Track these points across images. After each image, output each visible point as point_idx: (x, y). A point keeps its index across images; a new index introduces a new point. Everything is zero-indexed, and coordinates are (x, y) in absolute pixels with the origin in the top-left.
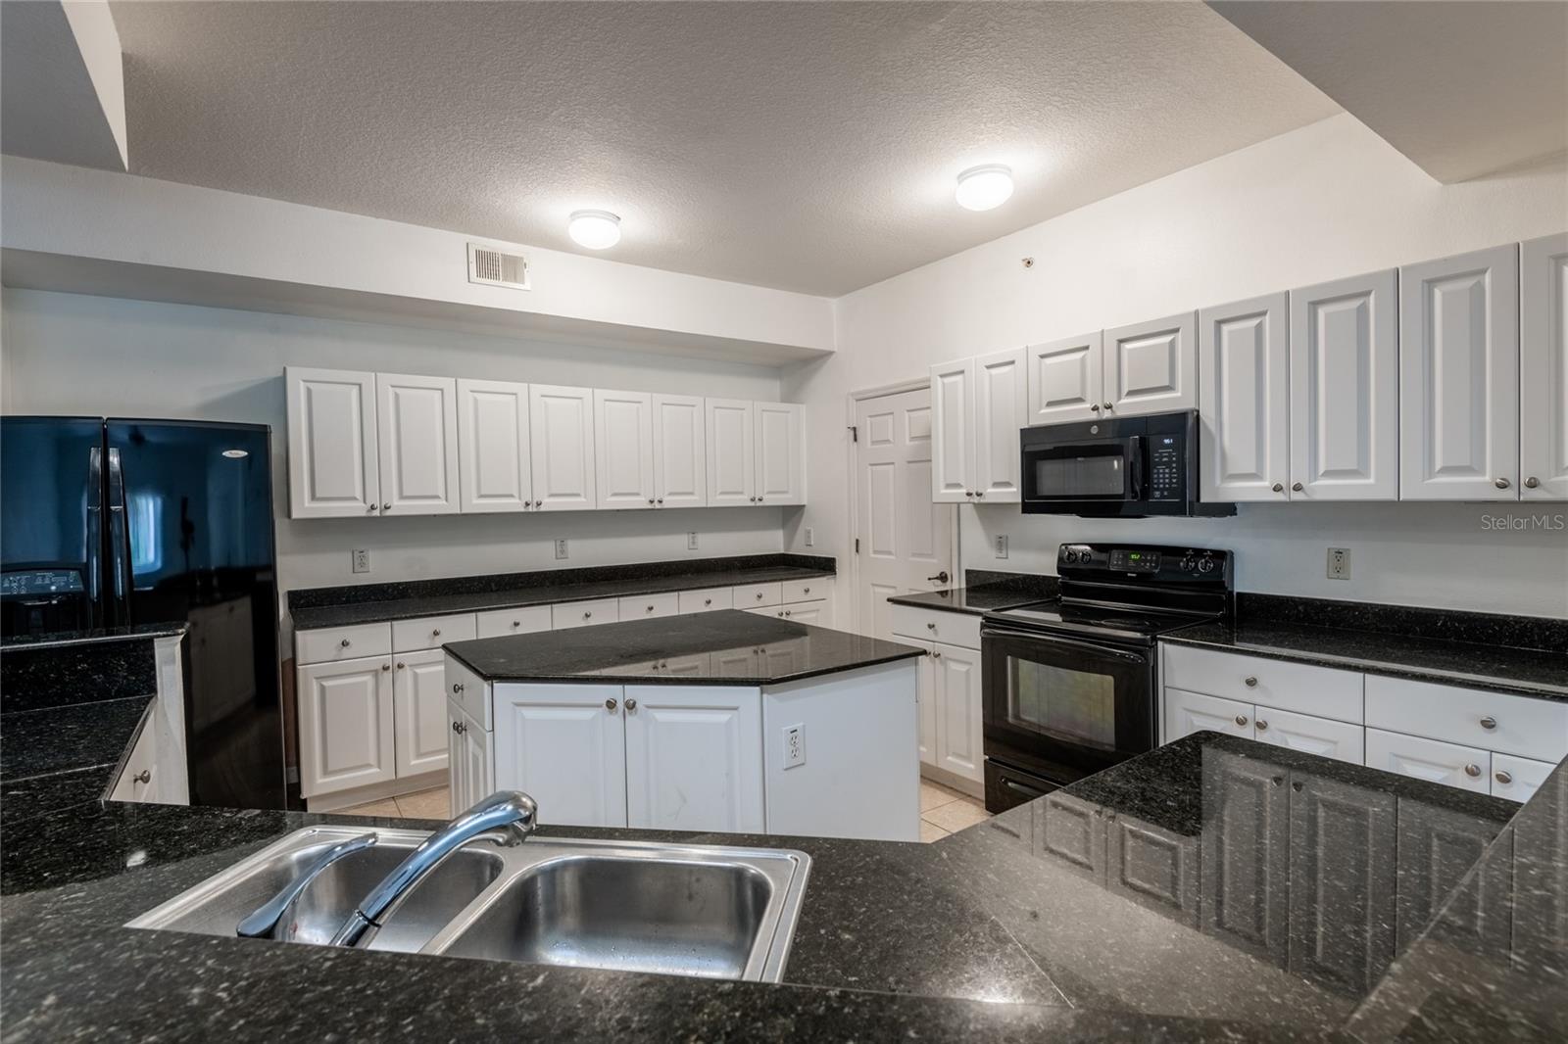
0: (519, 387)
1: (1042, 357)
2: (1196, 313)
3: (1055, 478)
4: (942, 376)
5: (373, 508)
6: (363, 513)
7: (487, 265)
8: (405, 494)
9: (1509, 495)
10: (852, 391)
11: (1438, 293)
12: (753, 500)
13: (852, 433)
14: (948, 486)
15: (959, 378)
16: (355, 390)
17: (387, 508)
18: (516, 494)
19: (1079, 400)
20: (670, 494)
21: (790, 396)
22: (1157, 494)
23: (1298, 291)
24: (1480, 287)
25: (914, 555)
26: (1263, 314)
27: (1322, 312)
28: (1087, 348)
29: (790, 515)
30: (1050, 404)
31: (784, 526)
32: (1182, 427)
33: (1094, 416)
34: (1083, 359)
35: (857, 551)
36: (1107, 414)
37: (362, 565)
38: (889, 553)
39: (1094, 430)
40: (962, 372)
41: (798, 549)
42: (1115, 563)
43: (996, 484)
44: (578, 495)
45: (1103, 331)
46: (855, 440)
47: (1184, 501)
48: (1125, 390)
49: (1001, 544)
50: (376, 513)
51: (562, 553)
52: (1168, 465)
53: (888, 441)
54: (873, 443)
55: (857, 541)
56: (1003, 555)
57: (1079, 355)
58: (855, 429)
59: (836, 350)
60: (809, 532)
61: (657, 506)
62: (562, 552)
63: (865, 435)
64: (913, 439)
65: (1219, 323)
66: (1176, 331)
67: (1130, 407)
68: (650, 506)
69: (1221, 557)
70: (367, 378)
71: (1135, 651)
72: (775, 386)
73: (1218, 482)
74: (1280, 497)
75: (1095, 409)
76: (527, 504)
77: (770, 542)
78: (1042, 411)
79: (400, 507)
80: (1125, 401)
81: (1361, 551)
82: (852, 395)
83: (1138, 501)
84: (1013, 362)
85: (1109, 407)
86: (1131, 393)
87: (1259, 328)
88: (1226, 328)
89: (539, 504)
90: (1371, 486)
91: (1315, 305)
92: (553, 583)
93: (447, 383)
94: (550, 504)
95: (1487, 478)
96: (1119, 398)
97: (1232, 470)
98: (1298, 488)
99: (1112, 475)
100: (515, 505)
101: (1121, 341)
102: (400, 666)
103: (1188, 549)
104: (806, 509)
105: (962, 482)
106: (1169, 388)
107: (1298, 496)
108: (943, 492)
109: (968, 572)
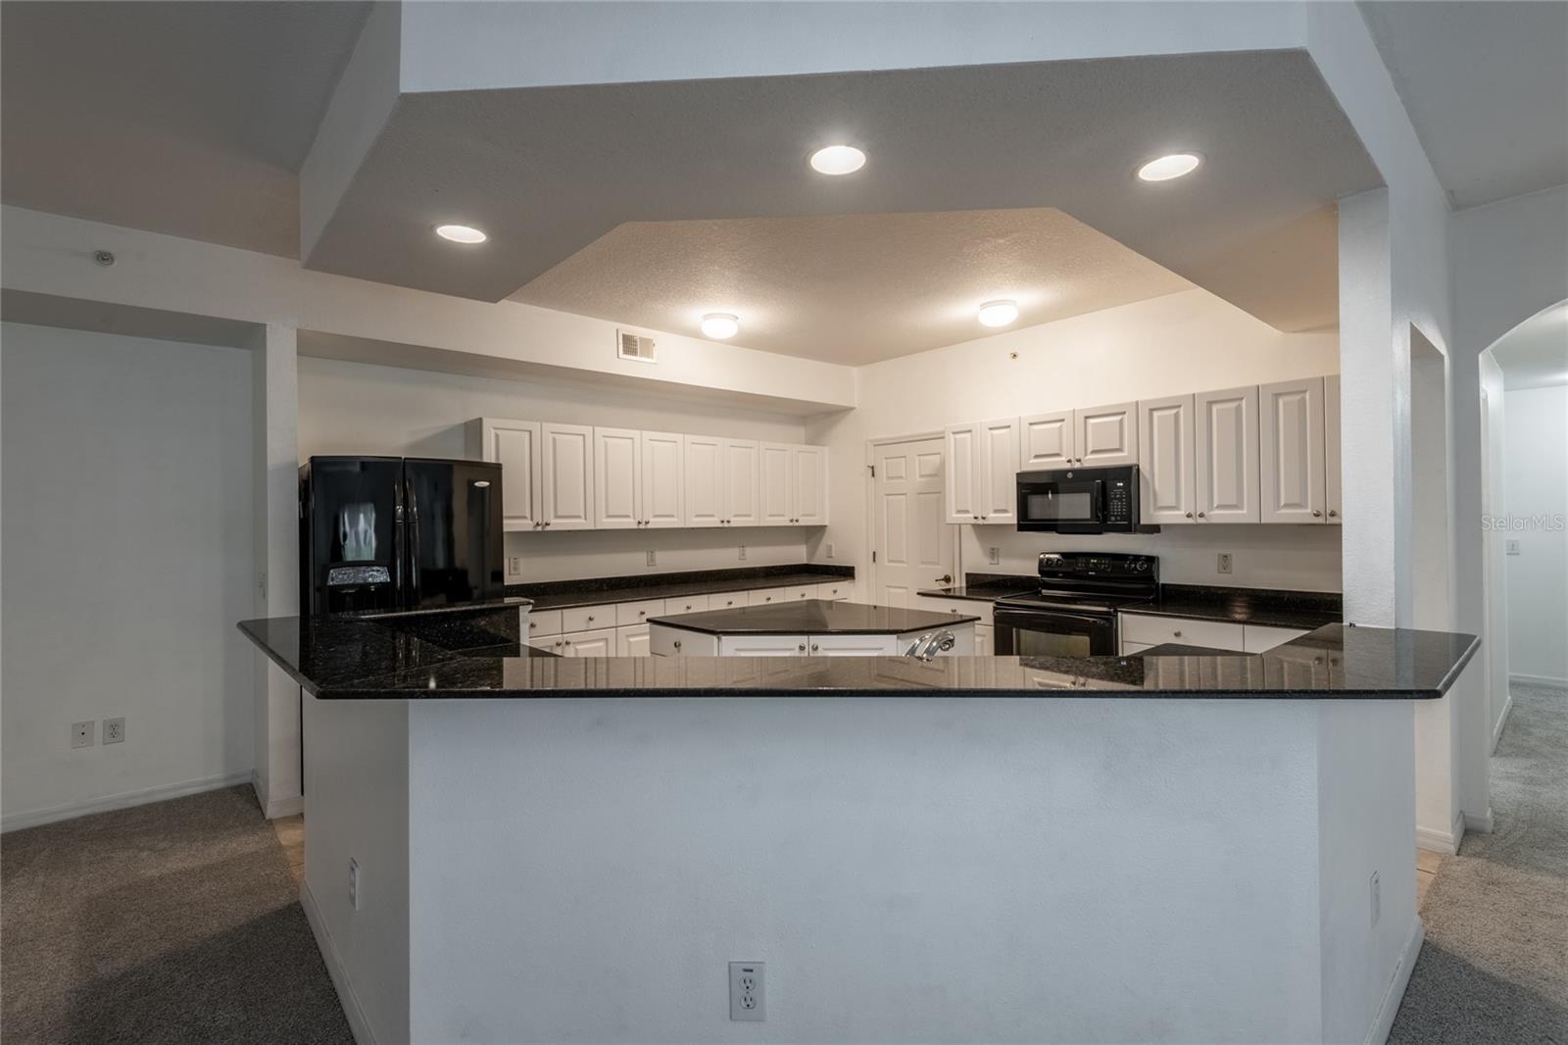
0: (635, 433)
1: (1031, 424)
2: (1137, 403)
4: (954, 433)
5: (538, 524)
6: (531, 529)
7: (630, 345)
8: (559, 514)
9: (1320, 520)
10: (871, 438)
11: (1281, 402)
12: (792, 521)
13: (870, 470)
14: (959, 512)
15: (968, 435)
16: (527, 435)
17: (547, 524)
18: (631, 515)
19: (1058, 455)
20: (736, 516)
21: (813, 440)
22: (1113, 518)
23: (1200, 394)
24: (1304, 399)
25: (923, 563)
26: (1180, 406)
27: (1215, 408)
28: (1063, 420)
29: (813, 533)
30: (1036, 457)
31: (806, 542)
32: (1128, 475)
33: (1068, 466)
34: (1060, 428)
35: (874, 560)
36: (1077, 465)
37: (515, 569)
38: (902, 562)
39: (1070, 475)
40: (970, 431)
41: (820, 559)
42: (1080, 566)
43: (996, 511)
44: (673, 516)
45: (1074, 411)
46: (873, 475)
47: (1130, 524)
48: (1090, 450)
49: (993, 553)
50: (539, 529)
51: (651, 562)
52: (1120, 500)
53: (901, 477)
54: (889, 478)
55: (874, 553)
56: (996, 562)
57: (1058, 424)
58: (873, 467)
59: (856, 405)
60: (830, 548)
61: (726, 525)
62: (652, 560)
63: (881, 472)
64: (921, 476)
65: (1152, 410)
66: (1124, 413)
67: (1092, 461)
68: (721, 525)
69: (1151, 560)
70: (534, 426)
71: (1104, 619)
72: (800, 432)
73: (1152, 511)
74: (1190, 521)
75: (1069, 461)
76: (639, 523)
77: (796, 554)
78: (1031, 461)
79: (557, 524)
80: (1089, 457)
81: (1239, 556)
82: (871, 441)
83: (1099, 524)
84: (1009, 427)
85: (1079, 461)
86: (1093, 452)
87: (1177, 416)
88: (1156, 414)
89: (647, 523)
90: (1244, 515)
91: (1210, 403)
92: (645, 585)
93: (587, 430)
94: (656, 523)
95: (1309, 511)
96: (1086, 455)
97: (1160, 504)
98: (1201, 515)
99: (1081, 506)
100: (629, 523)
101: (1087, 418)
102: (567, 643)
103: (1129, 555)
104: (827, 529)
105: (970, 509)
106: (1120, 450)
107: (1201, 521)
108: (954, 515)
109: (967, 574)
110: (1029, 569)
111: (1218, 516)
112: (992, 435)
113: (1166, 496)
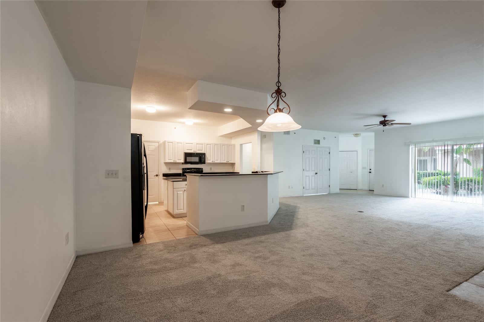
1: (186, 143)
2: (205, 143)
3: (189, 159)
4: (168, 143)
11: (223, 146)
14: (169, 160)
19: (192, 150)
22: (201, 162)
23: (214, 143)
24: (226, 146)
26: (211, 145)
30: (187, 150)
32: (204, 154)
33: (193, 152)
36: (195, 152)
39: (195, 154)
40: (172, 143)
43: (178, 160)
45: (195, 142)
47: (203, 163)
49: (170, 169)
57: (192, 144)
64: (149, 151)
65: (207, 145)
66: (203, 144)
67: (198, 152)
69: (202, 169)
73: (207, 161)
74: (212, 162)
81: (213, 168)
84: (181, 143)
86: (198, 150)
90: (219, 162)
91: (215, 145)
95: (226, 161)
97: (208, 159)
99: (196, 159)
101: (197, 144)
105: (172, 159)
106: (202, 150)
107: (214, 162)
108: (168, 160)
109: (163, 174)
110: (180, 172)
111: (216, 162)
112: (178, 145)
113: (209, 159)
